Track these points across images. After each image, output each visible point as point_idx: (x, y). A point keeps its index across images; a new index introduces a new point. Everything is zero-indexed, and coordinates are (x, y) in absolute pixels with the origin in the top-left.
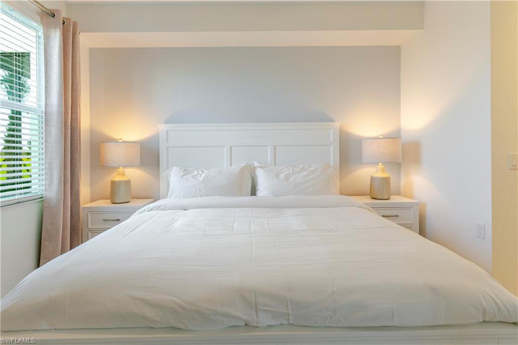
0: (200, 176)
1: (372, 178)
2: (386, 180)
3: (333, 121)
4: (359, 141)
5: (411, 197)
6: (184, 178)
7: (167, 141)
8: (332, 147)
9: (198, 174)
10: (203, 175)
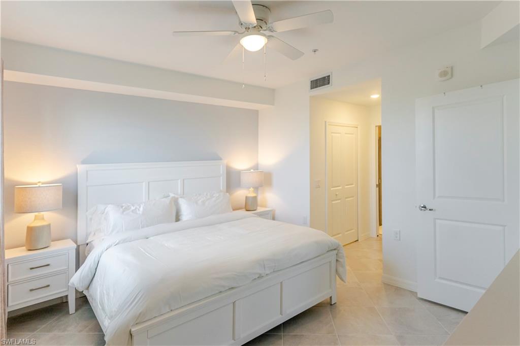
0: (139, 210)
1: (247, 198)
2: (255, 198)
3: (221, 159)
4: (239, 173)
5: (265, 207)
6: (124, 213)
7: (87, 180)
8: (221, 178)
9: (136, 209)
10: (141, 209)
